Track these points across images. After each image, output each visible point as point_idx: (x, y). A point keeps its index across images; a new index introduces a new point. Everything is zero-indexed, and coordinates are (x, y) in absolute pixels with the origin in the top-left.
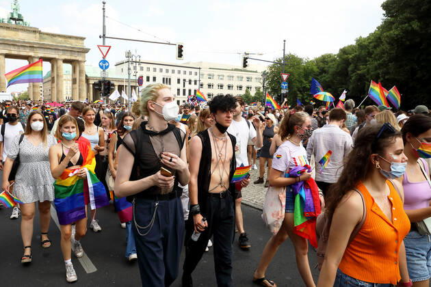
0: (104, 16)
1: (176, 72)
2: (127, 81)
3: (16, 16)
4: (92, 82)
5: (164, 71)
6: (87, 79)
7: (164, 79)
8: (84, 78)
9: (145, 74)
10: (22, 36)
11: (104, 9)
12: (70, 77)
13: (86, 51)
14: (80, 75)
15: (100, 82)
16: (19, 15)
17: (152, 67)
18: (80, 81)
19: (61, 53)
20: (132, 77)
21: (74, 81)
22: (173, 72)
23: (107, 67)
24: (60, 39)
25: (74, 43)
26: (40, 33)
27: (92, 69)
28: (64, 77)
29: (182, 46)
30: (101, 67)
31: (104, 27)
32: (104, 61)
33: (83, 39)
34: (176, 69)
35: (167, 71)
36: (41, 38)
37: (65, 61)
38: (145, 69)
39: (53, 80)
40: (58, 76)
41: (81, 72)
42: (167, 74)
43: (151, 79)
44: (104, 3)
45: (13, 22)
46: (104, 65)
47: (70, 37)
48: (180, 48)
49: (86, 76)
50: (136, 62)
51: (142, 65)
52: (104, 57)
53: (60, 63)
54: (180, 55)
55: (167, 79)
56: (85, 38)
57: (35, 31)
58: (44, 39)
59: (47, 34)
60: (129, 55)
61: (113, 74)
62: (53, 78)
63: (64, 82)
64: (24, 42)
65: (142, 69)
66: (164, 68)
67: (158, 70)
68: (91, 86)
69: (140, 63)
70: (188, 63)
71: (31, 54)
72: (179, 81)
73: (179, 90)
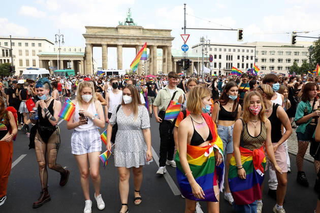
0: (185, 14)
1: (237, 50)
2: (200, 59)
3: (129, 20)
4: (176, 60)
5: (227, 50)
6: (173, 59)
7: (227, 56)
8: (171, 58)
9: (213, 53)
10: (133, 33)
11: (185, 9)
12: (161, 58)
13: (172, 39)
14: (168, 56)
15: (182, 60)
16: (131, 19)
17: (218, 48)
18: (168, 60)
19: (155, 41)
20: (205, 56)
21: (164, 60)
22: (234, 50)
23: (187, 50)
24: (155, 32)
25: (164, 34)
26: (143, 29)
27: (176, 51)
28: (158, 58)
29: (242, 31)
30: (183, 50)
31: (185, 21)
32: (185, 46)
33: (170, 31)
34: (237, 48)
35: (230, 50)
36: (143, 33)
37: (159, 47)
38: (213, 49)
39: (150, 60)
40: (153, 57)
41: (169, 54)
42: (230, 53)
43: (218, 57)
44: (185, 5)
45: (127, 24)
46: (185, 48)
47: (162, 30)
48: (241, 32)
49: (172, 56)
50: (207, 45)
51: (211, 47)
52: (185, 42)
53: (155, 48)
54: (240, 38)
55: (229, 56)
56: (171, 30)
57: (140, 28)
58: (146, 33)
59: (148, 30)
60: (202, 40)
61: (191, 54)
62: (151, 59)
63: (158, 61)
64: (134, 36)
65: (211, 49)
66: (227, 48)
67: (223, 50)
68: (175, 63)
69: (209, 45)
70: (246, 43)
71: (138, 44)
72: (239, 57)
73: (238, 64)
